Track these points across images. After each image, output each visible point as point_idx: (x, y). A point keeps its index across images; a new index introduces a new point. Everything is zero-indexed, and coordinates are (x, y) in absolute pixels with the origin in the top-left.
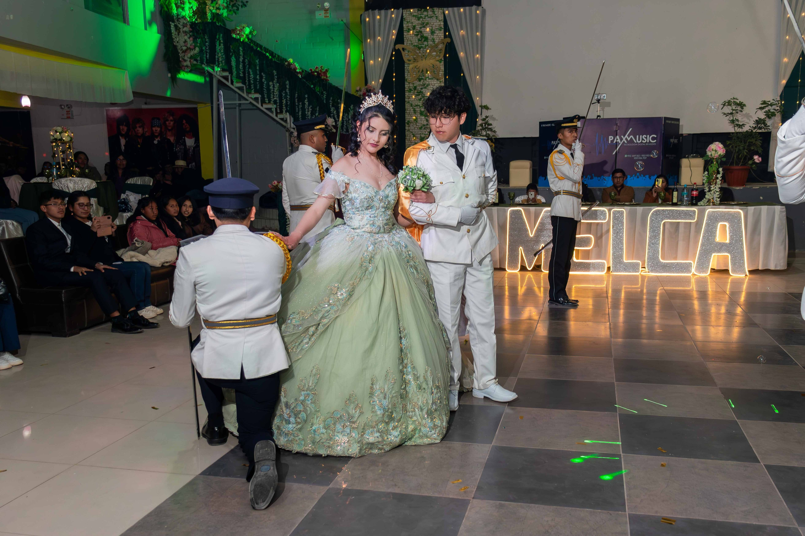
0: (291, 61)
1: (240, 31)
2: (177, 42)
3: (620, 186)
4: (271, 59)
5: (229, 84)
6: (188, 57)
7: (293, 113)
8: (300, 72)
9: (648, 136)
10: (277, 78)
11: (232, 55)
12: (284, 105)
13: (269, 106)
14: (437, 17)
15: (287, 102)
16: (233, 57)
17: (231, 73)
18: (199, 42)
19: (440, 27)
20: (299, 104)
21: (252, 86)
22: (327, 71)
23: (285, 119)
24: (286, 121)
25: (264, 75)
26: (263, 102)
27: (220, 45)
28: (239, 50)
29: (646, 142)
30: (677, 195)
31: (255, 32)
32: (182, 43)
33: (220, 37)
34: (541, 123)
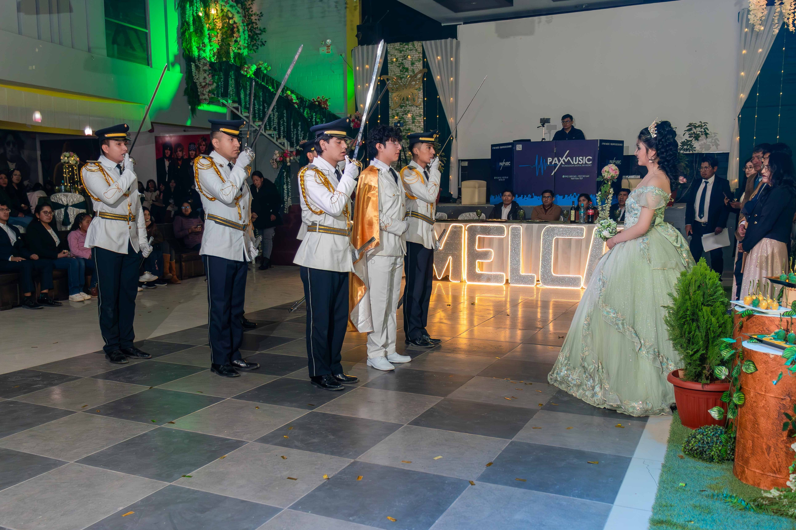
0: (289, 93)
1: (247, 68)
2: (197, 79)
3: (549, 205)
4: (273, 91)
5: (239, 114)
6: (206, 92)
7: (289, 139)
8: (296, 103)
9: (584, 157)
10: (277, 108)
11: (241, 89)
12: (281, 132)
13: (270, 132)
14: (416, 50)
15: (284, 129)
16: (242, 91)
17: (240, 104)
18: (216, 78)
19: (419, 59)
20: (294, 130)
21: (257, 115)
22: (327, 100)
23: (282, 144)
24: (284, 145)
25: (266, 106)
26: (265, 129)
27: (232, 81)
28: (246, 84)
29: (583, 164)
30: (574, 213)
31: (270, 68)
32: (201, 80)
33: (232, 73)
34: (492, 146)
